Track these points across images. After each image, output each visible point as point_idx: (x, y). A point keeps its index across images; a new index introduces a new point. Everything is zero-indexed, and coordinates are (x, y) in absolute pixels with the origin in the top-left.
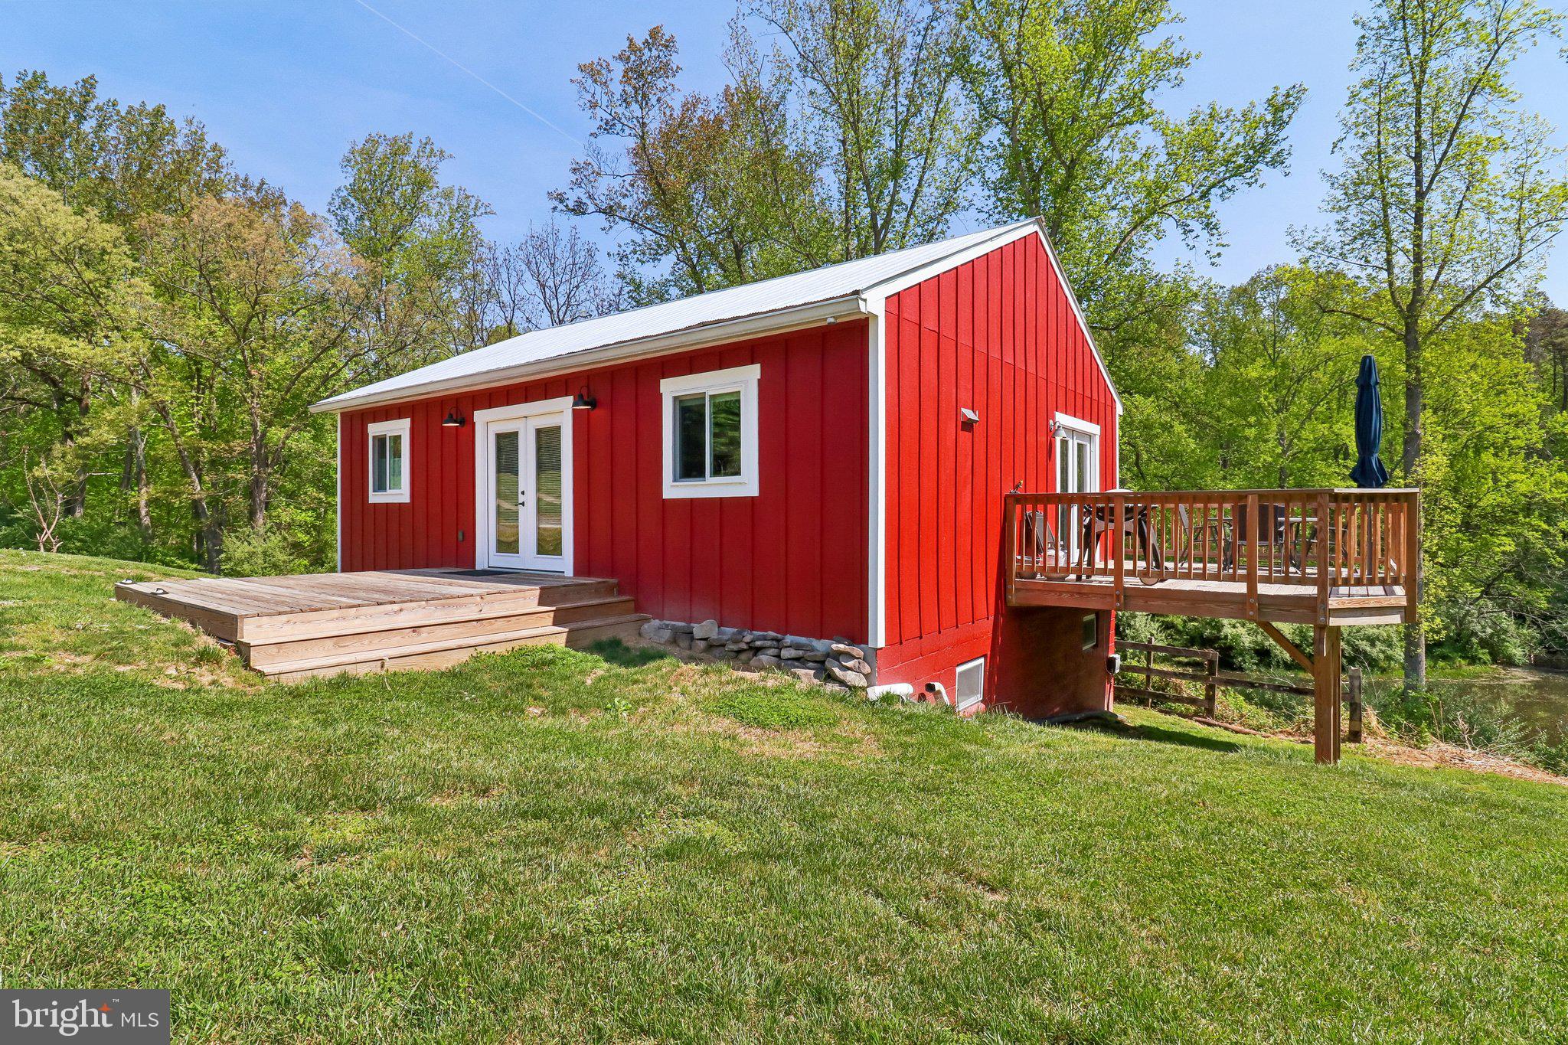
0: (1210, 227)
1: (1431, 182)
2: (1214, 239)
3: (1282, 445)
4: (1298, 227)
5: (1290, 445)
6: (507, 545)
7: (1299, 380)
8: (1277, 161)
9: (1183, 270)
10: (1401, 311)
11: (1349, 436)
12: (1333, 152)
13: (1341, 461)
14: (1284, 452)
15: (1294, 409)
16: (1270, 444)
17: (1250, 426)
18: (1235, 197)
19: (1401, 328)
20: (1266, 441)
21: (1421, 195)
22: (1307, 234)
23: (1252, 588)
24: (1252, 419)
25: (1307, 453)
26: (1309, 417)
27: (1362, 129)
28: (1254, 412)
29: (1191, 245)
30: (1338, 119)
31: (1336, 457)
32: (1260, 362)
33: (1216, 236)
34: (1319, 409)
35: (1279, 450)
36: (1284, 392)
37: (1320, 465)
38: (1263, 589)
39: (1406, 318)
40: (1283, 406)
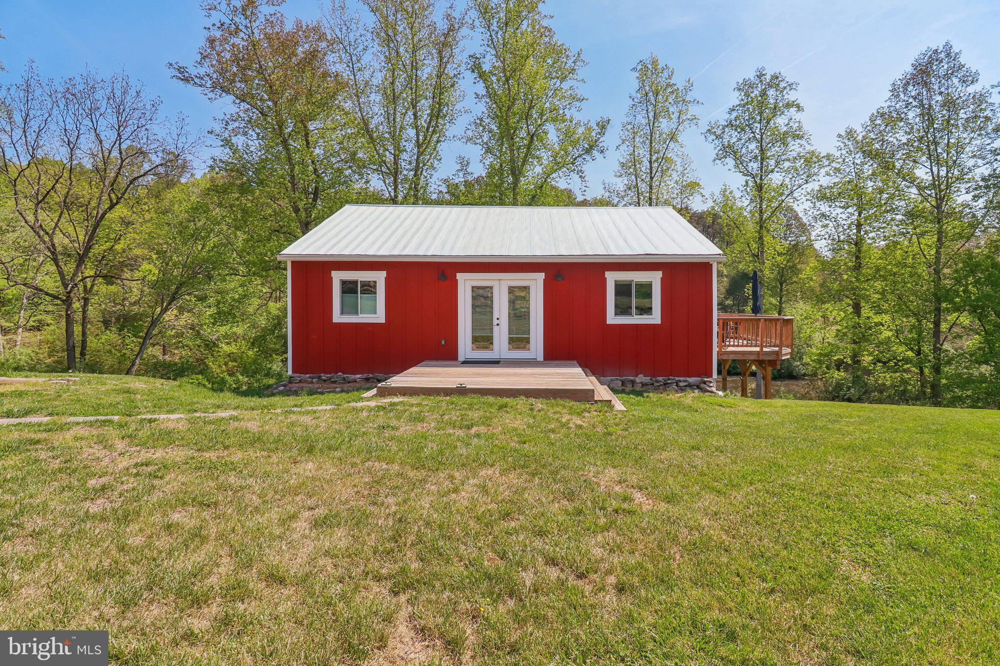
6: (483, 340)
23: (762, 349)
38: (765, 349)
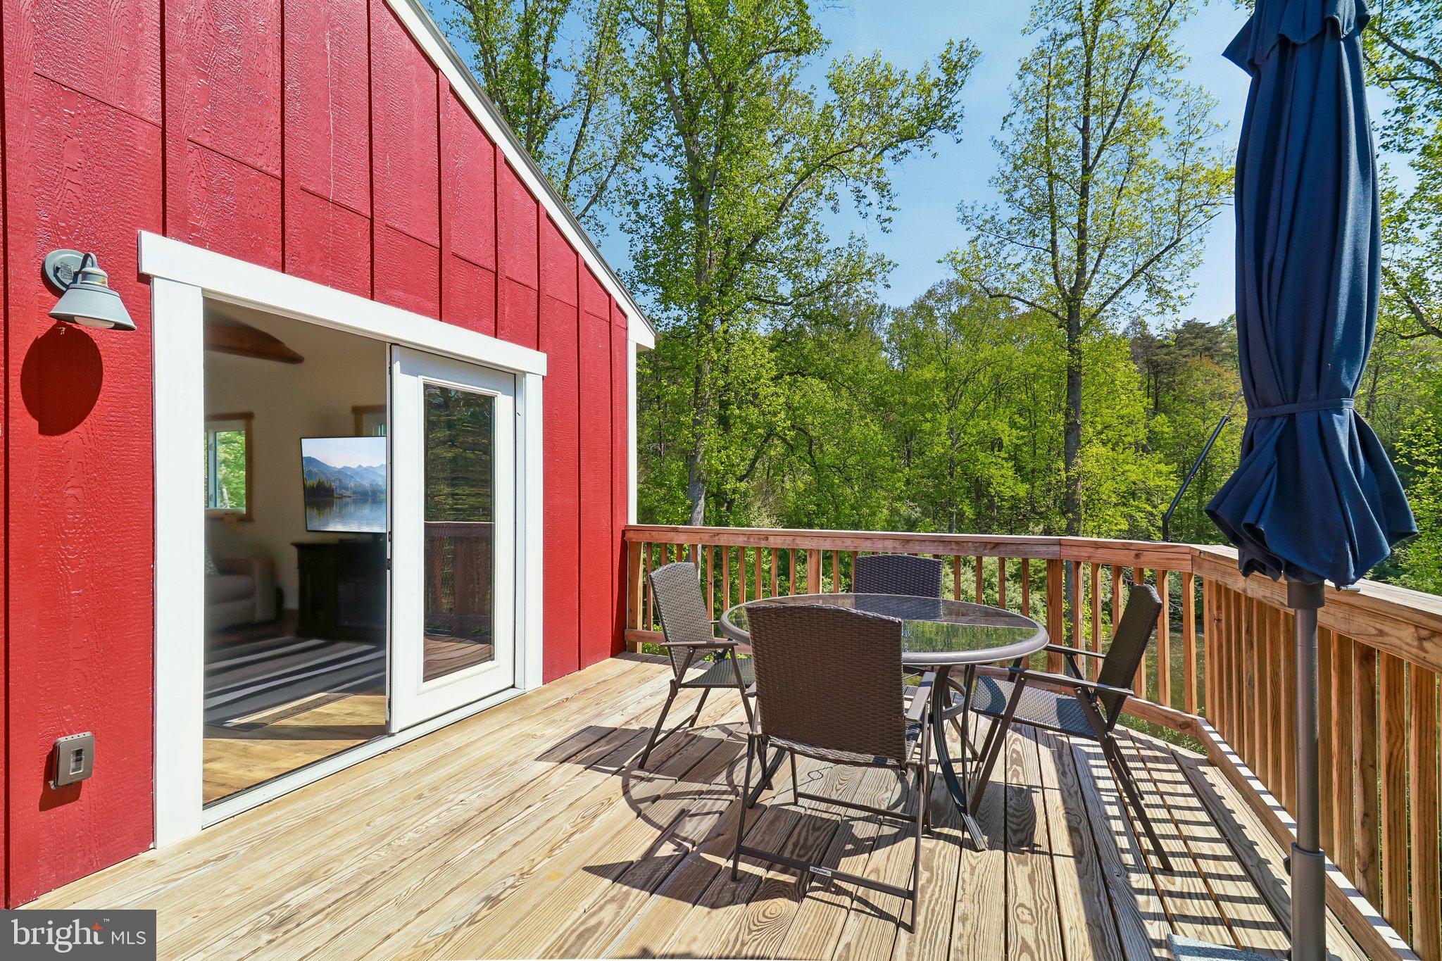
0: (882, 188)
1: (1098, 156)
2: (885, 201)
3: (951, 438)
4: (968, 203)
5: (958, 439)
7: (965, 382)
8: (949, 126)
9: (857, 243)
10: (1064, 295)
11: (1003, 431)
12: (1003, 128)
13: (996, 453)
14: (953, 444)
15: (961, 407)
16: (943, 437)
17: (927, 421)
18: (907, 160)
19: (1063, 314)
20: (939, 435)
21: (1087, 169)
22: (978, 210)
24: (929, 416)
25: (971, 445)
26: (972, 415)
27: (1031, 104)
28: (930, 410)
29: (864, 212)
30: (1009, 92)
31: (992, 450)
32: (934, 365)
33: (887, 198)
34: (980, 407)
35: (949, 443)
36: (954, 392)
37: (981, 455)
39: (1069, 300)
40: (953, 404)
